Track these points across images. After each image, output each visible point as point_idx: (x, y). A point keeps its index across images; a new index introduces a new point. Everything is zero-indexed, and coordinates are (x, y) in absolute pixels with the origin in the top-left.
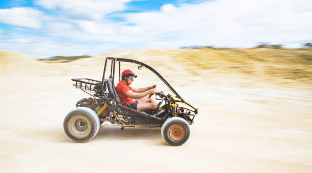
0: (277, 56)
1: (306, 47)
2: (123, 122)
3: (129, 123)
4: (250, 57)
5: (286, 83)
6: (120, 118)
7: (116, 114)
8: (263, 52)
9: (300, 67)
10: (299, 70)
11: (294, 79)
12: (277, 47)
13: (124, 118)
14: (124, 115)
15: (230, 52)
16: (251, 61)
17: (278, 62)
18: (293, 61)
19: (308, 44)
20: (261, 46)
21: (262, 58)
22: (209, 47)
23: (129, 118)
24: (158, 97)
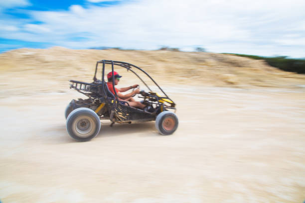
0: (175, 58)
1: (197, 51)
2: (122, 118)
3: (127, 119)
4: (153, 58)
5: (182, 81)
6: (120, 115)
7: (117, 112)
8: (163, 54)
9: (193, 67)
10: (191, 70)
11: (188, 77)
12: (175, 50)
13: (123, 115)
14: (123, 112)
15: (136, 53)
16: (153, 62)
17: (175, 63)
18: (187, 62)
19: (199, 49)
20: (163, 49)
21: (163, 59)
22: (117, 49)
23: (128, 114)
24: (140, 95)
